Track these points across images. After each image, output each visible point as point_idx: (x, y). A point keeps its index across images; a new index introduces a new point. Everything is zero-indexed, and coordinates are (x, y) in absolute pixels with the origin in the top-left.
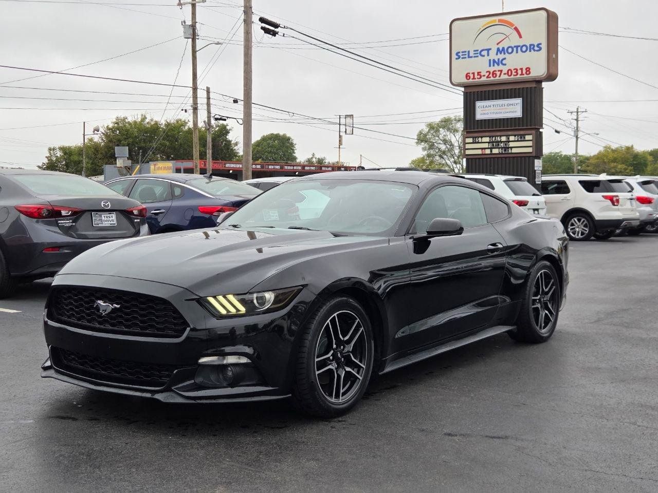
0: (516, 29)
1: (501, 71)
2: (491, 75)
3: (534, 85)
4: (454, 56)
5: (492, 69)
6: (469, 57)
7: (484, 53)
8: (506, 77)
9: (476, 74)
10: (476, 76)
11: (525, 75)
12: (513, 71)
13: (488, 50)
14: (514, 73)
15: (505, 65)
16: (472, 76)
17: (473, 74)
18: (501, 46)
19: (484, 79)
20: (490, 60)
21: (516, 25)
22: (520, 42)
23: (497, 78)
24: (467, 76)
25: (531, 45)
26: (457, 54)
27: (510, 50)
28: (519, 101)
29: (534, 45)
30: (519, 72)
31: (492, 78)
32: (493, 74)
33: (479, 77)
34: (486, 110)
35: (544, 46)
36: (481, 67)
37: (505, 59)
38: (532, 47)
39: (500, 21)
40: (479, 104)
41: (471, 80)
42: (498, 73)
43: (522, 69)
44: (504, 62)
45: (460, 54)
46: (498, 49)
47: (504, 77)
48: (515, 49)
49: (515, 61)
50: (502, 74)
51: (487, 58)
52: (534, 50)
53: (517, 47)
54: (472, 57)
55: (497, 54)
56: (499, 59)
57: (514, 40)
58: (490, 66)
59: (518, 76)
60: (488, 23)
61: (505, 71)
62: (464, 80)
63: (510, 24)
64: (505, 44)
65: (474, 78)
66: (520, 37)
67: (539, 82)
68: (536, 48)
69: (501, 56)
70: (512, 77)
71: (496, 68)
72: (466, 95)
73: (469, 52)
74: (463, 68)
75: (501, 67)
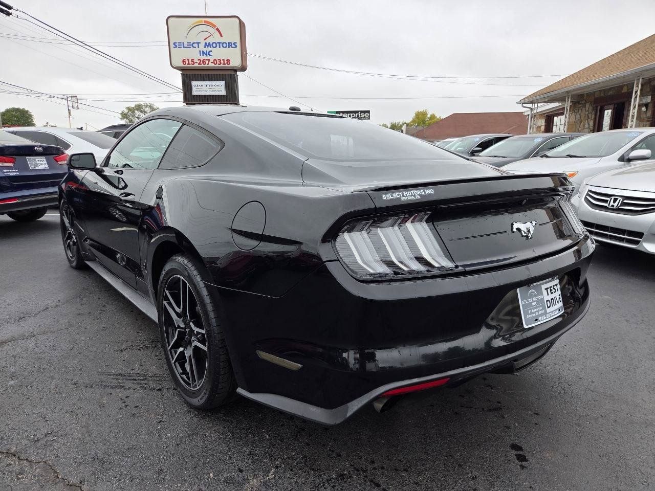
0: (218, 29)
1: (209, 60)
2: (202, 62)
3: (233, 73)
4: (172, 46)
5: (202, 58)
6: (184, 47)
7: (195, 45)
8: (213, 65)
9: (190, 61)
10: (190, 62)
11: (227, 65)
12: (218, 61)
13: (198, 43)
14: (218, 63)
15: (212, 56)
16: (187, 63)
17: (188, 60)
18: (207, 41)
19: (196, 65)
20: (200, 51)
21: (218, 26)
22: (222, 40)
23: (206, 65)
24: (184, 61)
25: (229, 43)
26: (174, 44)
27: (214, 45)
28: (223, 83)
29: (231, 43)
30: (222, 62)
31: (202, 65)
32: (203, 62)
33: (193, 63)
34: (200, 88)
35: (238, 44)
36: (194, 56)
37: (211, 51)
38: (230, 45)
39: (205, 21)
40: (194, 83)
41: (186, 65)
42: (207, 62)
43: (223, 60)
44: (210, 53)
45: (177, 44)
46: (206, 43)
47: (211, 65)
48: (218, 44)
49: (219, 54)
50: (210, 62)
51: (197, 50)
52: (232, 47)
53: (219, 43)
54: (186, 47)
55: (205, 47)
56: (206, 51)
57: (216, 38)
58: (200, 56)
59: (222, 65)
60: (197, 23)
61: (212, 60)
62: (181, 65)
63: (213, 26)
64: (210, 40)
65: (189, 64)
66: (221, 36)
67: (235, 70)
68: (233, 46)
69: (208, 49)
70: (217, 65)
71: (205, 57)
72: (184, 76)
73: (183, 43)
74: (180, 56)
75: (208, 57)
